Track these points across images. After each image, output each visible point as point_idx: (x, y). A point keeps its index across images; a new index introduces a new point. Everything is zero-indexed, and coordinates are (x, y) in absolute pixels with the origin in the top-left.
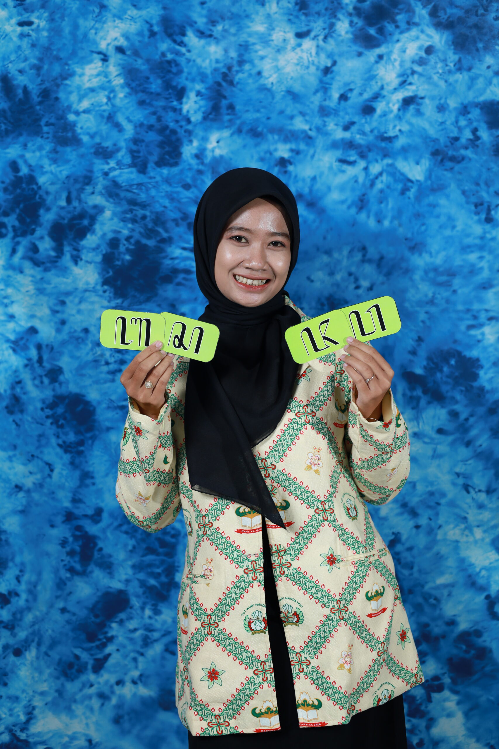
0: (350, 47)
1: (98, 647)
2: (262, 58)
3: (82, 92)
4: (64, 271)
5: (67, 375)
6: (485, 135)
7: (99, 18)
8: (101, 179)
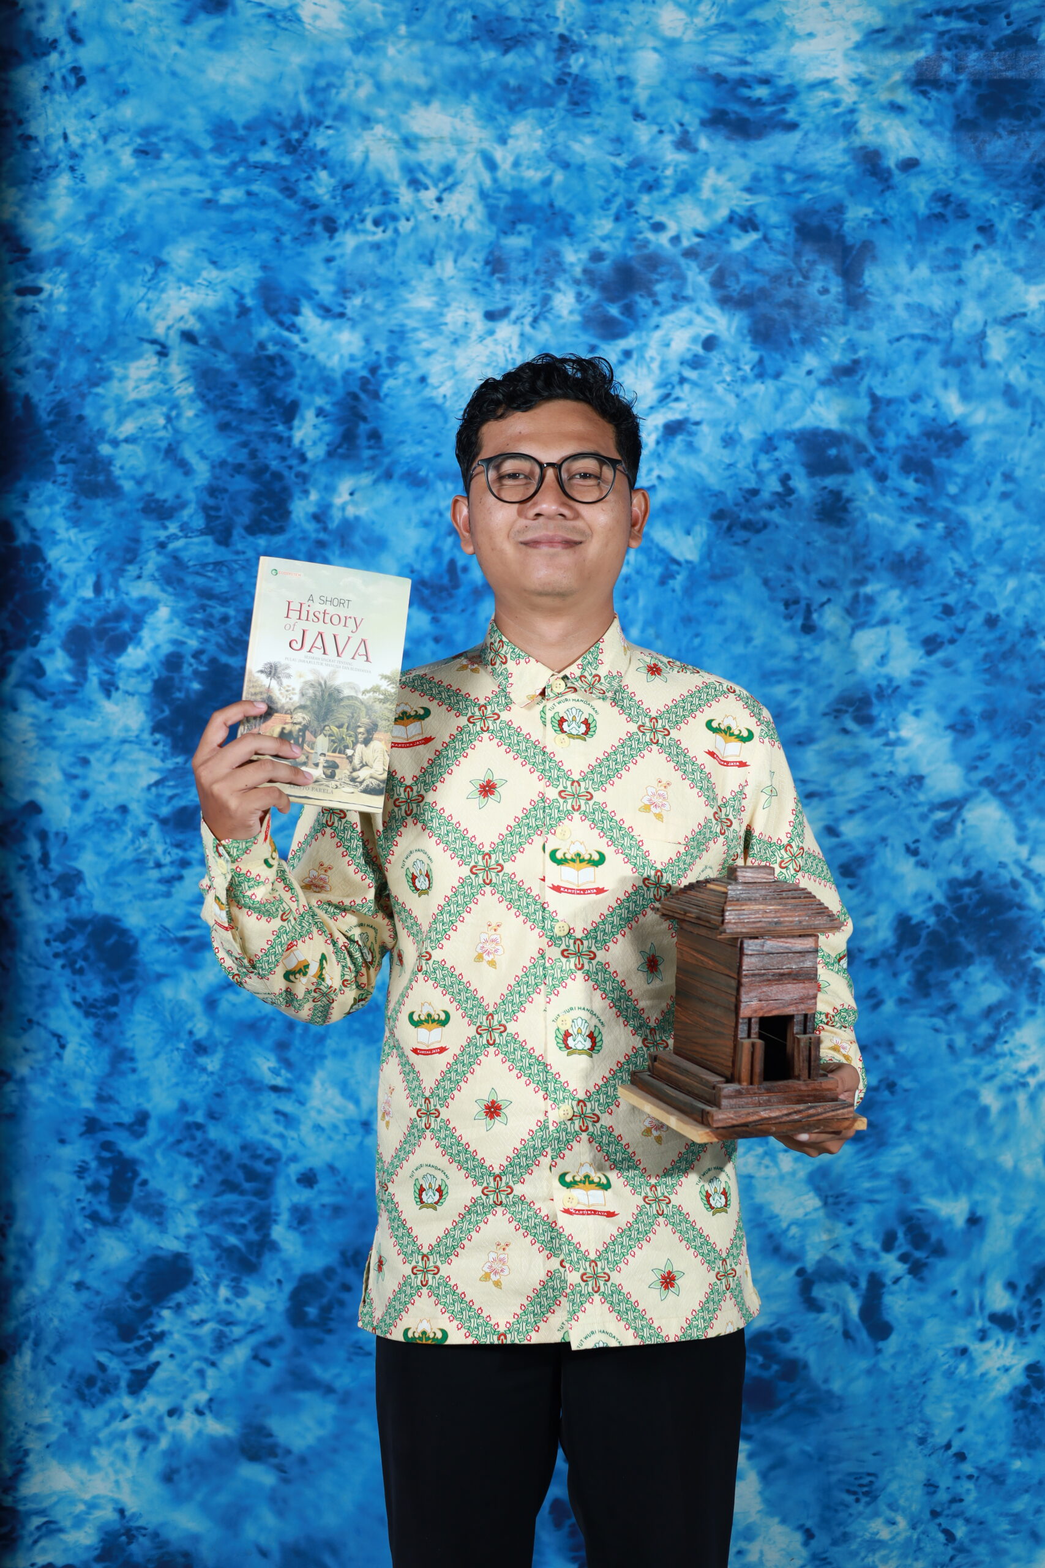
0: (576, 336)
1: (137, 1350)
2: (428, 353)
3: (124, 408)
4: (88, 707)
5: (91, 884)
6: (802, 485)
7: (153, 282)
8: (153, 554)
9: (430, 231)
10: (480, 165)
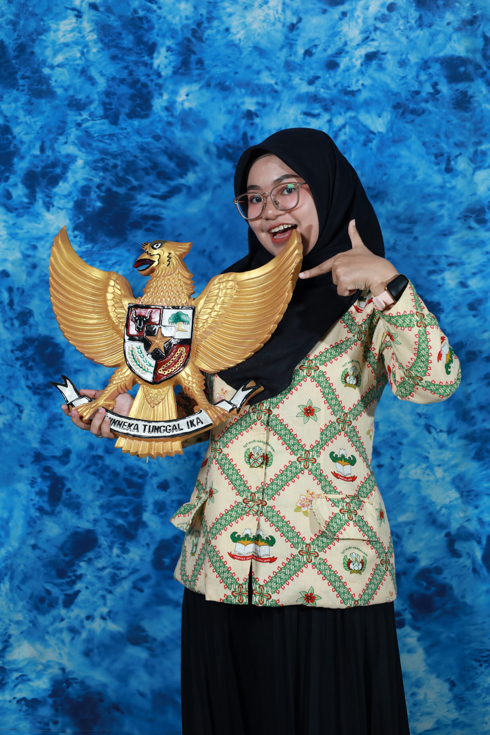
0: (315, 4)
1: (68, 583)
2: (230, 15)
3: (57, 47)
4: (37, 217)
5: (37, 318)
6: (445, 89)
8: (74, 130)
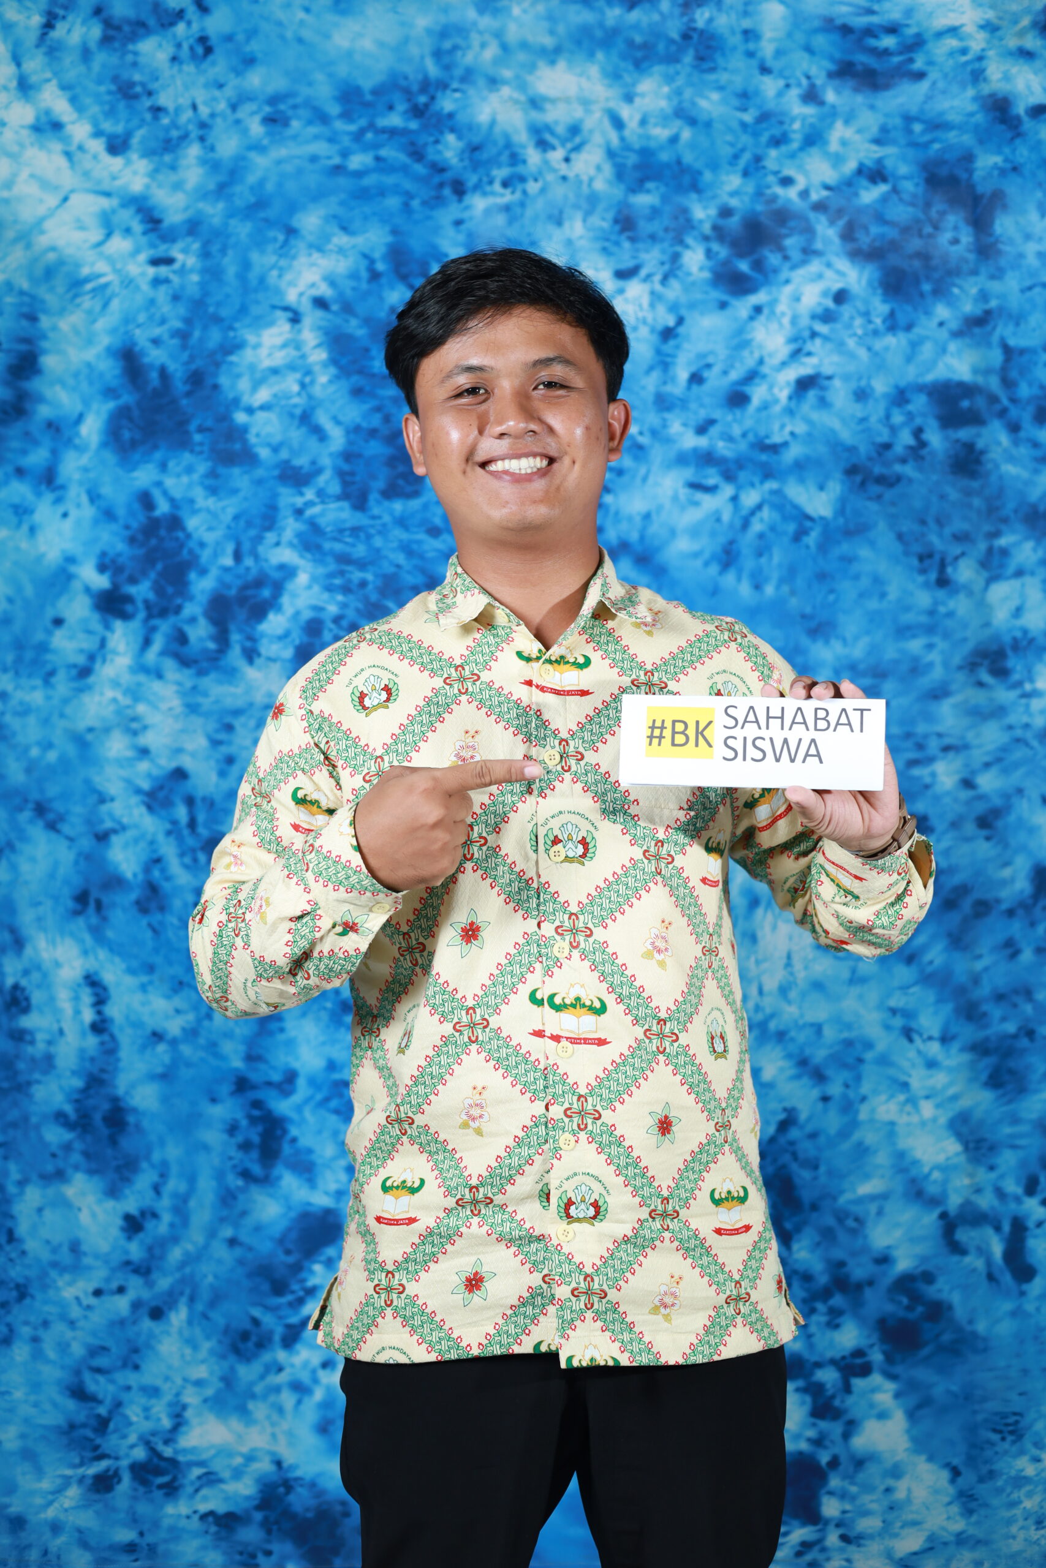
0: (706, 293)
1: (290, 1305)
3: (258, 375)
4: (231, 674)
6: (935, 438)
7: (285, 250)
8: (291, 520)
9: (559, 192)
10: (607, 124)
